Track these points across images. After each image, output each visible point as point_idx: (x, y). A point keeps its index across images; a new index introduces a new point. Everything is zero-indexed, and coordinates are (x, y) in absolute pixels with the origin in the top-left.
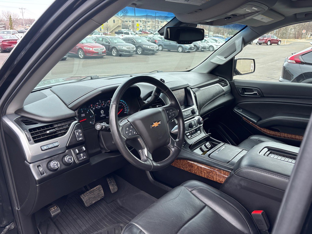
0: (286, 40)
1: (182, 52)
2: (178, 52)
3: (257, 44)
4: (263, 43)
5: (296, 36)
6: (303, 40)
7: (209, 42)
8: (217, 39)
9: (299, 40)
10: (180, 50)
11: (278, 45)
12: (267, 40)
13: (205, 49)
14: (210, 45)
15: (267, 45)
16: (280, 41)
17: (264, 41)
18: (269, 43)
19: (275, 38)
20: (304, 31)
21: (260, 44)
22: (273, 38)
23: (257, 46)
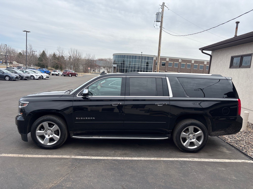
0: (80, 73)
1: (9, 80)
2: (6, 80)
3: (62, 75)
4: (67, 75)
5: (85, 71)
6: (89, 74)
7: (30, 73)
8: (35, 71)
9: (87, 74)
10: (8, 79)
11: (76, 76)
12: (68, 73)
13: (28, 78)
14: (31, 75)
15: (69, 76)
16: (77, 74)
17: (67, 74)
18: (70, 75)
19: (74, 72)
20: (89, 68)
21: (64, 76)
22: (73, 72)
23: (62, 77)
